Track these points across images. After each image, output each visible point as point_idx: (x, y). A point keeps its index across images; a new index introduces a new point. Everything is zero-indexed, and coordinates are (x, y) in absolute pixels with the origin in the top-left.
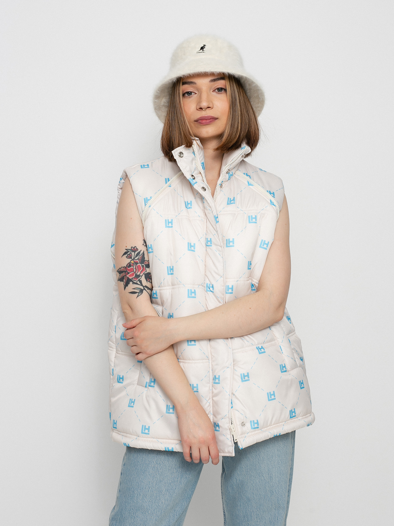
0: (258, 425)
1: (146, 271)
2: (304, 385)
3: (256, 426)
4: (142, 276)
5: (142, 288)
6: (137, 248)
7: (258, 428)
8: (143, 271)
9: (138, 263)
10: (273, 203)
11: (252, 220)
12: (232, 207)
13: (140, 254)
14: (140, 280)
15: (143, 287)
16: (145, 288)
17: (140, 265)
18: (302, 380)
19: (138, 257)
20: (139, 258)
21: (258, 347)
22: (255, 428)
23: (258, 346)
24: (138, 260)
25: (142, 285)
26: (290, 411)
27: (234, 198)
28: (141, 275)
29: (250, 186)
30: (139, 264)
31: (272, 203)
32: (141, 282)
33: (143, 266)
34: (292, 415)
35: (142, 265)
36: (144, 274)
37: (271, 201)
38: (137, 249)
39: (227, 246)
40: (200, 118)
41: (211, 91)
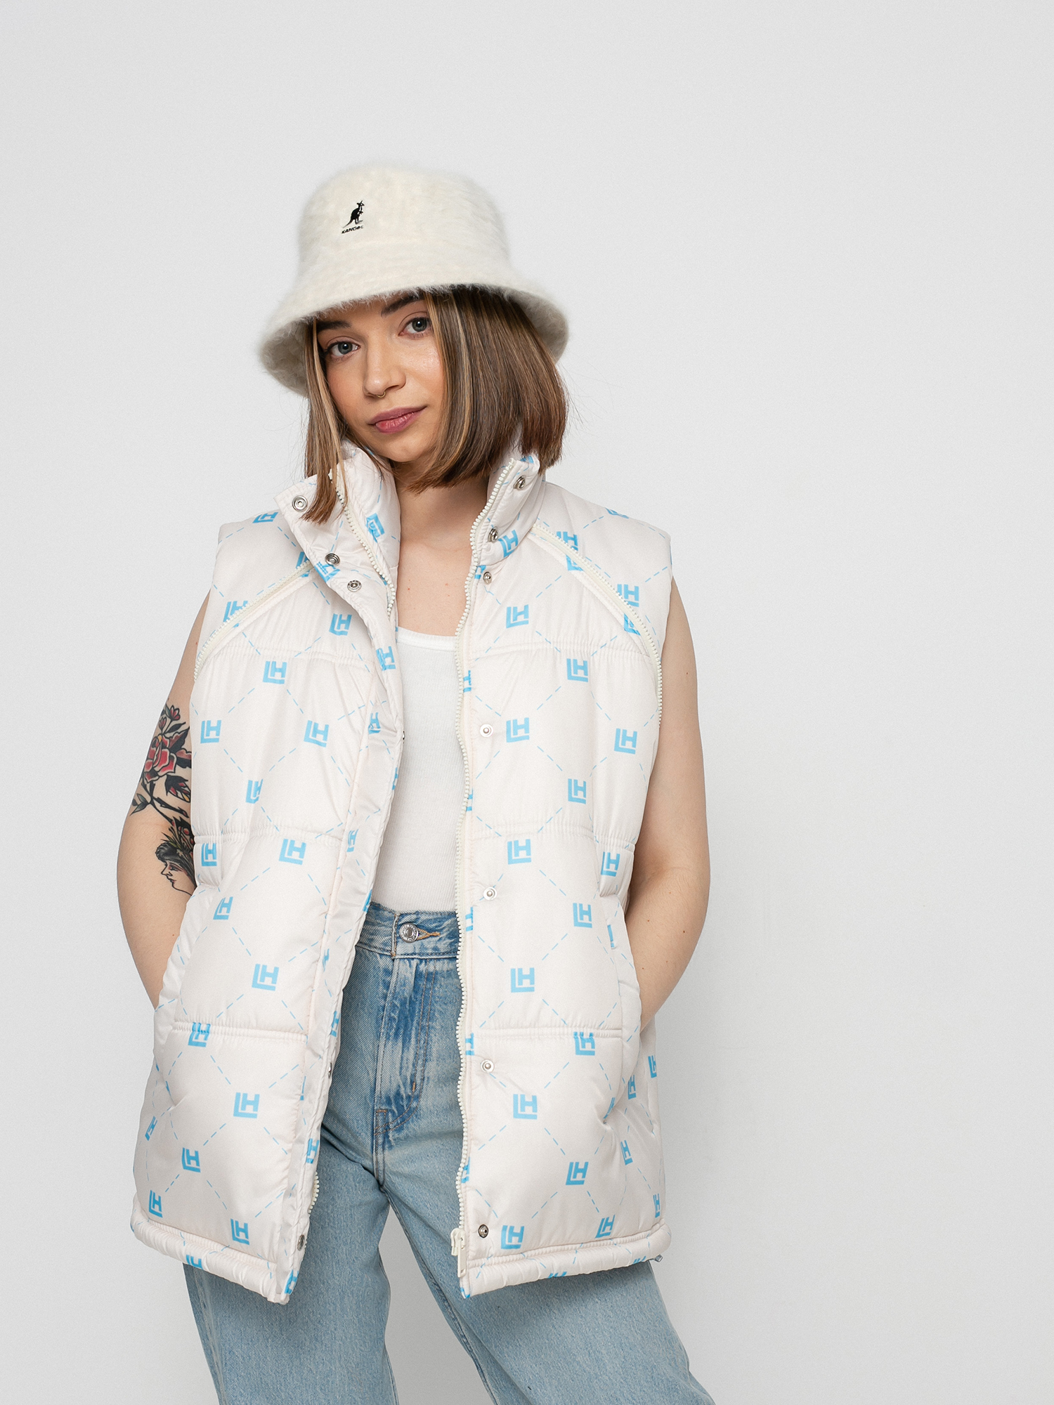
0: (520, 1240)
1: (174, 772)
2: (630, 1155)
3: (515, 1240)
4: (160, 777)
5: (149, 799)
6: (180, 713)
7: (517, 1247)
8: (167, 769)
9: (165, 748)
10: (632, 625)
13: (179, 731)
14: (154, 782)
15: (152, 798)
16: (155, 802)
17: (166, 753)
18: (625, 1141)
19: (171, 734)
20: (172, 737)
21: (579, 1034)
22: (510, 1247)
23: (582, 1031)
24: (168, 741)
25: (151, 794)
26: (603, 1220)
28: (160, 774)
30: (166, 750)
31: (629, 627)
32: (152, 786)
33: (171, 758)
34: (604, 1230)
35: (171, 754)
36: (166, 776)
37: (625, 618)
38: (178, 717)
40: (377, 417)
41: (395, 336)
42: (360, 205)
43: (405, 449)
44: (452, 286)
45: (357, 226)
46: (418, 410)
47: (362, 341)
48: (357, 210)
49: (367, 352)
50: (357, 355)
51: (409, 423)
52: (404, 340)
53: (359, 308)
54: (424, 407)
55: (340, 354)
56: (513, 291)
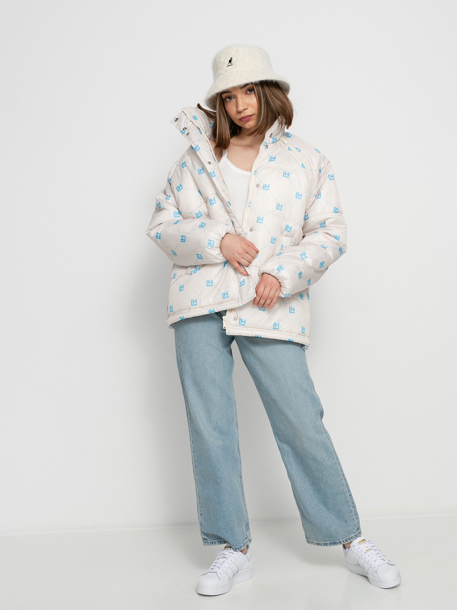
10: (304, 166)
11: (285, 175)
12: (273, 163)
26: (274, 324)
27: (275, 157)
29: (290, 151)
34: (275, 327)
37: (302, 164)
39: (263, 189)
40: (241, 118)
41: (244, 94)
42: (231, 58)
43: (249, 125)
44: (260, 81)
45: (231, 64)
46: (252, 115)
47: (235, 97)
48: (230, 60)
49: (237, 100)
50: (234, 100)
51: (250, 119)
52: (247, 95)
53: (235, 88)
54: (254, 114)
55: (229, 100)
56: (276, 80)
